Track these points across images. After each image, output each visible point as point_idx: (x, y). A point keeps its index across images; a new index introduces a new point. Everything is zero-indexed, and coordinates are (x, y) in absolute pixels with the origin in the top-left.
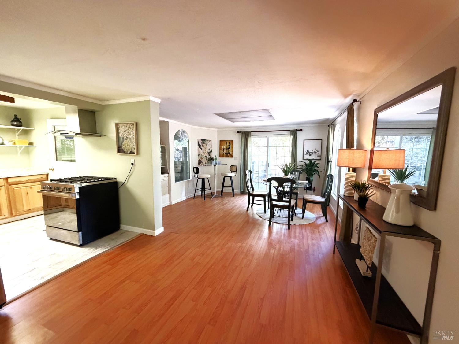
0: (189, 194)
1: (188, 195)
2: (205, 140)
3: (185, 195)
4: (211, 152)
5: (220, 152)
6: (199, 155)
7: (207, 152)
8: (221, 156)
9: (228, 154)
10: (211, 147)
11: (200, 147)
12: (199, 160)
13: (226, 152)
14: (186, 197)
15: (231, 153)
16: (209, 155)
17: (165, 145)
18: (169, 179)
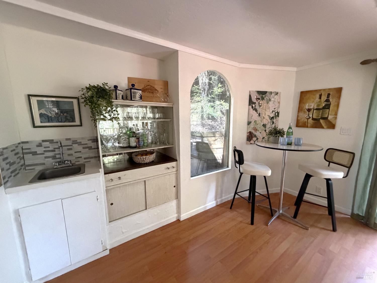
0: (223, 195)
1: (221, 197)
2: (267, 92)
3: (214, 199)
4: (278, 116)
5: (298, 116)
6: (249, 123)
7: (267, 118)
8: (300, 124)
9: (321, 121)
10: (279, 107)
11: (252, 107)
12: (250, 133)
13: (314, 117)
14: (217, 202)
15: (330, 118)
16: (273, 123)
17: (172, 104)
18: (175, 172)
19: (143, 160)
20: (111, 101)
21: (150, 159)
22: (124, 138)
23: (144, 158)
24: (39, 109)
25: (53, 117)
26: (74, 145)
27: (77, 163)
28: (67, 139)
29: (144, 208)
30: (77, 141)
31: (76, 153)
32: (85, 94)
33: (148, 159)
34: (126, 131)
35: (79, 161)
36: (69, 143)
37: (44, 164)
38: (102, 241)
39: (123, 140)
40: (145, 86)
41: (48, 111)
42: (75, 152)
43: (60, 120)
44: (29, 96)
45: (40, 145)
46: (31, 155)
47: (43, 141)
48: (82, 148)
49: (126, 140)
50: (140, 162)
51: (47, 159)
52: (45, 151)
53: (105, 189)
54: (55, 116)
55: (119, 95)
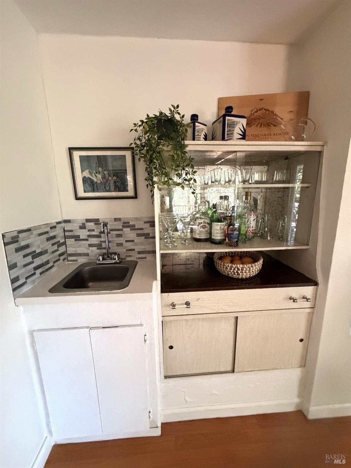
17: (320, 143)
18: (309, 310)
19: (237, 272)
20: (183, 143)
21: (252, 272)
22: (202, 223)
23: (238, 268)
24: (82, 171)
25: (99, 183)
26: (125, 229)
27: (128, 259)
28: (116, 220)
29: (229, 368)
30: (129, 223)
31: (127, 243)
32: (141, 138)
33: (247, 271)
34: (206, 208)
35: (130, 256)
36: (119, 225)
37: (87, 255)
38: (150, 412)
39: (200, 226)
40: (253, 112)
41: (93, 175)
42: (127, 241)
43: (108, 188)
44: (70, 149)
45: (83, 227)
46: (73, 240)
47: (88, 221)
48: (135, 235)
49: (205, 226)
50: (228, 274)
51: (91, 248)
52: (89, 236)
53: (161, 319)
54: (102, 180)
55: (199, 134)
